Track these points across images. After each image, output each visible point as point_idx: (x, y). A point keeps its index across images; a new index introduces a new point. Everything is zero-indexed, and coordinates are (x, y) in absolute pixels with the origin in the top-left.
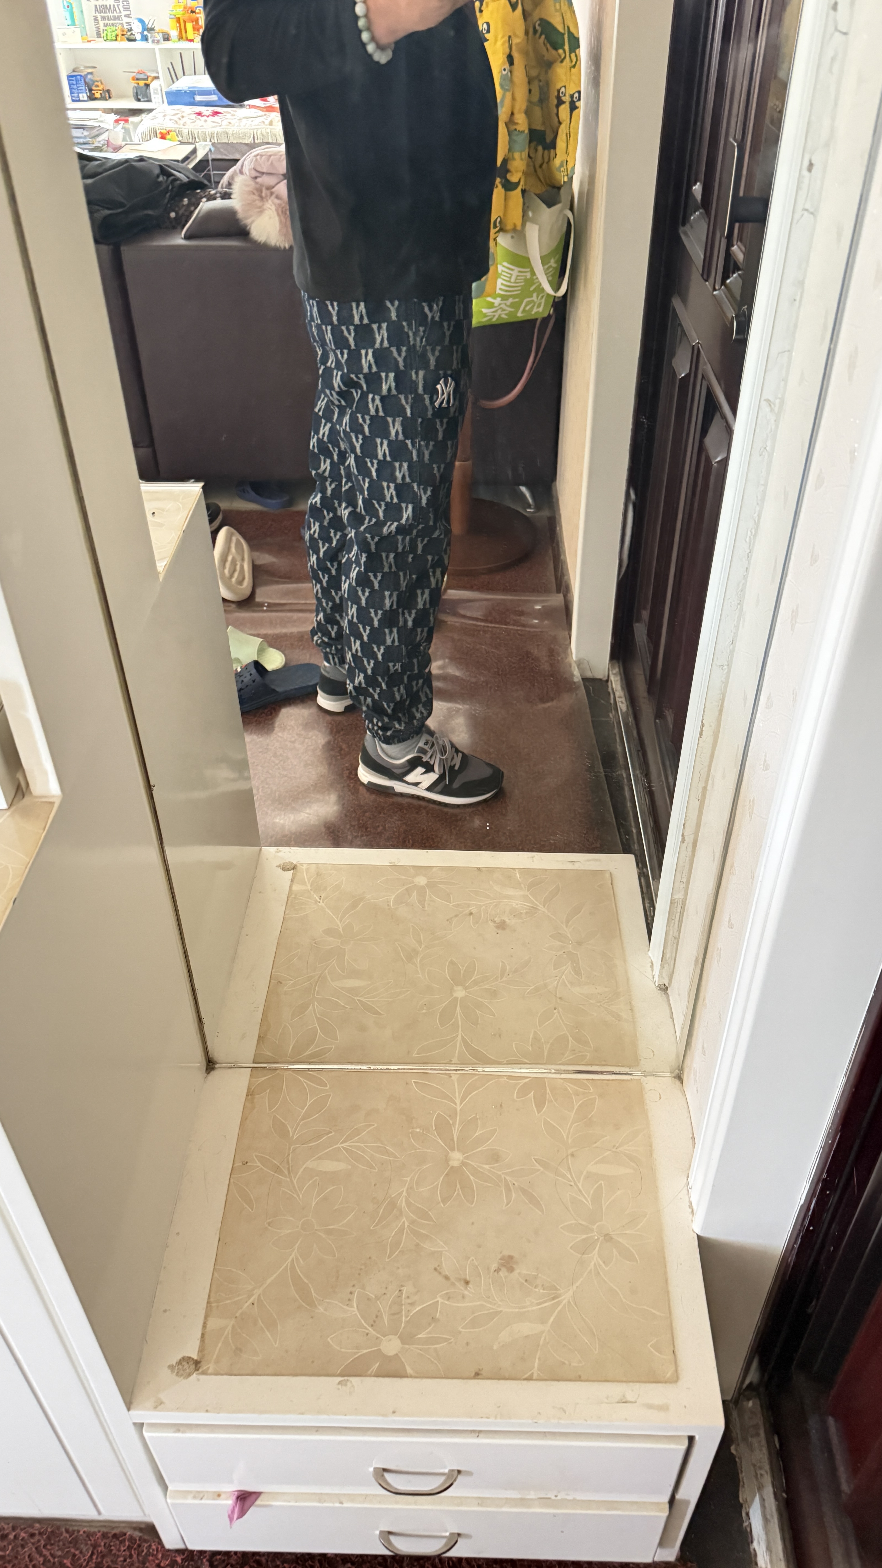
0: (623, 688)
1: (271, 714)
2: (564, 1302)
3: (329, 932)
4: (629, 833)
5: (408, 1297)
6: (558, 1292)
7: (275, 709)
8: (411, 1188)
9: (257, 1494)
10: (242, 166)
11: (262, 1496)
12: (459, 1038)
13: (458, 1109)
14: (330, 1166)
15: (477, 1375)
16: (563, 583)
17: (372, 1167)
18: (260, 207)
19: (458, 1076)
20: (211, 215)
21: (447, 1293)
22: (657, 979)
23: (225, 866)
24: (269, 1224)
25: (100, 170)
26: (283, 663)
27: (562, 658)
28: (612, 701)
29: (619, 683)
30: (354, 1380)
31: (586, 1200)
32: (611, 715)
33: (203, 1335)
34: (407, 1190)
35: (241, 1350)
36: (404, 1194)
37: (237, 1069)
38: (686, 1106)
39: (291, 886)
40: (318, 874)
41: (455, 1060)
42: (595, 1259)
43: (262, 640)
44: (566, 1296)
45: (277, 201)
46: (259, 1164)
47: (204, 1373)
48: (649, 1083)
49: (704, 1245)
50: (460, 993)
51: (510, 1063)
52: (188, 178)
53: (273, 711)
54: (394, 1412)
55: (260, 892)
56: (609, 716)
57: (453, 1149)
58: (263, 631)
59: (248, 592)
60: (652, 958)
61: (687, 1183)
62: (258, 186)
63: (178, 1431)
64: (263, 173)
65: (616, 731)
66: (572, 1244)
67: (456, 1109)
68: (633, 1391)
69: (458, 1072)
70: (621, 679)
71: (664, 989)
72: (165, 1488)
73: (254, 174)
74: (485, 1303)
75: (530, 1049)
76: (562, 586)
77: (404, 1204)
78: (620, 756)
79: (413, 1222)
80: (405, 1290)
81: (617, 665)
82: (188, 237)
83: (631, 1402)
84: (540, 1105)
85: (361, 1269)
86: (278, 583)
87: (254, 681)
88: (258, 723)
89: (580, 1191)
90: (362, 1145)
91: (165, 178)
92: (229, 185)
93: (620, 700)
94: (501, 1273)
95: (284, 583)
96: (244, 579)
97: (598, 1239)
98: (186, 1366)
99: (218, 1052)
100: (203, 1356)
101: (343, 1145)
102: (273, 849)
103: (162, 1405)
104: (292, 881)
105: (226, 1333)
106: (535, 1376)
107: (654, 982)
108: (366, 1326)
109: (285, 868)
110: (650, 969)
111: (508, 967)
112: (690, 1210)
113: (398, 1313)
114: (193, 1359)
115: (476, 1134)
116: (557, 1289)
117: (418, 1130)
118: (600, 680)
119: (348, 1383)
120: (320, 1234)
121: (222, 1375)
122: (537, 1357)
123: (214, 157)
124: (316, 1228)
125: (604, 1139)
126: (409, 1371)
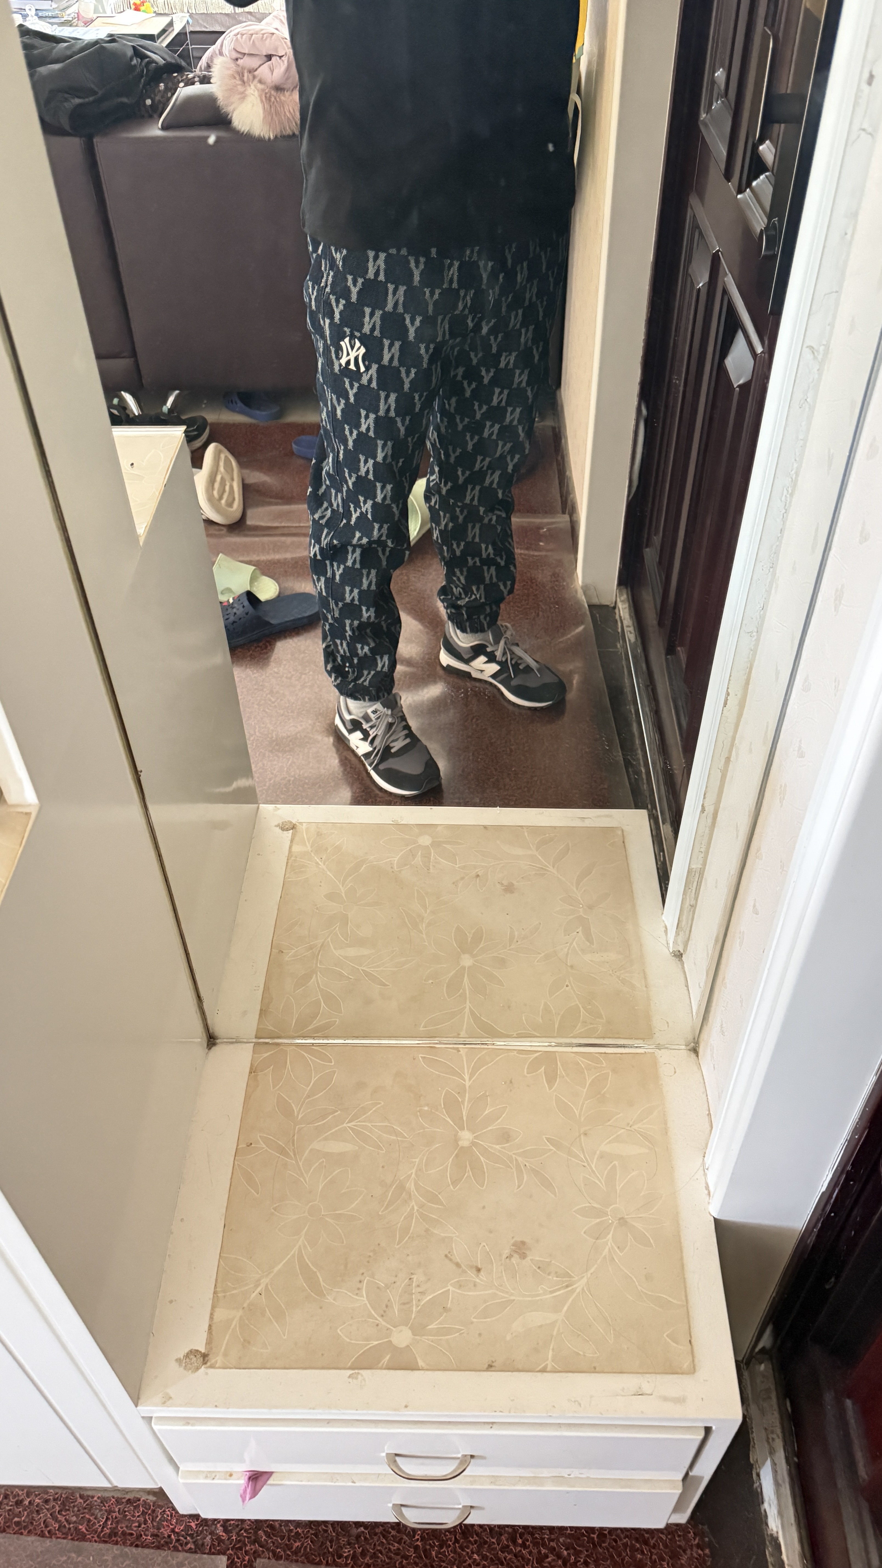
0: (631, 616)
1: (266, 647)
2: (578, 1291)
3: (332, 896)
4: (638, 773)
5: (418, 1286)
6: (574, 1279)
7: (269, 642)
8: (420, 1170)
9: (269, 1474)
10: (222, 46)
11: (274, 1476)
12: (467, 1010)
13: (468, 1084)
14: (336, 1147)
15: (490, 1367)
16: (569, 503)
17: (380, 1148)
18: (243, 93)
19: (466, 1050)
20: (190, 101)
21: (458, 1281)
22: (671, 945)
23: (221, 825)
24: (275, 1209)
25: (69, 53)
26: (277, 593)
27: (567, 584)
28: (620, 630)
29: (627, 610)
30: (364, 1372)
31: (601, 1183)
32: (619, 646)
33: (210, 1326)
34: (416, 1171)
35: (249, 1343)
36: (413, 1176)
37: (239, 1044)
38: (702, 1081)
39: (290, 847)
40: (319, 834)
41: (463, 1034)
42: (609, 1244)
43: (254, 568)
44: (580, 1285)
45: (260, 86)
46: (264, 1146)
47: (212, 1367)
48: (663, 1056)
49: (720, 1226)
50: (467, 961)
51: (520, 1036)
52: (164, 60)
53: (267, 644)
54: (406, 1407)
55: (259, 855)
56: (617, 646)
57: (462, 1129)
58: (255, 558)
59: (238, 515)
60: (666, 922)
61: (703, 1163)
62: (239, 69)
63: (188, 1424)
64: (245, 54)
65: (624, 663)
66: (586, 1228)
67: (465, 1085)
68: (648, 1382)
69: (467, 1046)
70: (629, 606)
71: (679, 955)
72: (177, 1468)
73: (235, 55)
74: (497, 1292)
75: (541, 1021)
76: (568, 506)
77: (413, 1187)
78: (628, 690)
79: (422, 1206)
80: (415, 1277)
81: (624, 591)
82: (164, 128)
83: (647, 1394)
84: (551, 1079)
85: (370, 1256)
86: (270, 504)
87: (247, 614)
88: (252, 657)
89: (593, 1171)
90: (369, 1125)
91: (139, 60)
92: (209, 67)
93: (629, 629)
94: (514, 1260)
95: (276, 504)
96: (234, 499)
97: (613, 1222)
98: (194, 1359)
99: (219, 1026)
100: (211, 1349)
101: (349, 1125)
102: (270, 807)
103: (171, 1401)
104: (292, 841)
105: (233, 1326)
106: (549, 1369)
107: (668, 948)
108: (376, 1316)
109: (284, 827)
110: (664, 934)
111: (516, 933)
112: (706, 1192)
113: (408, 1303)
114: (200, 1352)
115: (486, 1112)
116: (570, 1277)
117: (426, 1108)
118: (607, 606)
119: (359, 1376)
120: (327, 1219)
121: (231, 1368)
122: (551, 1347)
123: (192, 29)
124: (323, 1213)
125: (618, 1116)
126: (421, 1363)
